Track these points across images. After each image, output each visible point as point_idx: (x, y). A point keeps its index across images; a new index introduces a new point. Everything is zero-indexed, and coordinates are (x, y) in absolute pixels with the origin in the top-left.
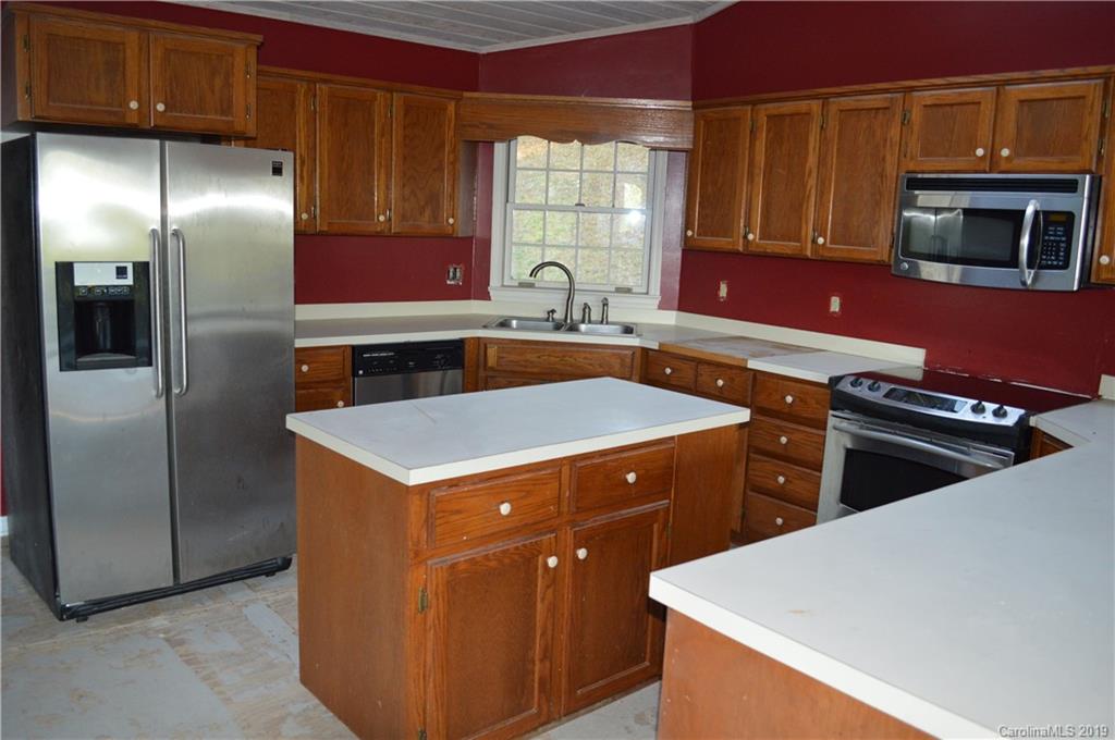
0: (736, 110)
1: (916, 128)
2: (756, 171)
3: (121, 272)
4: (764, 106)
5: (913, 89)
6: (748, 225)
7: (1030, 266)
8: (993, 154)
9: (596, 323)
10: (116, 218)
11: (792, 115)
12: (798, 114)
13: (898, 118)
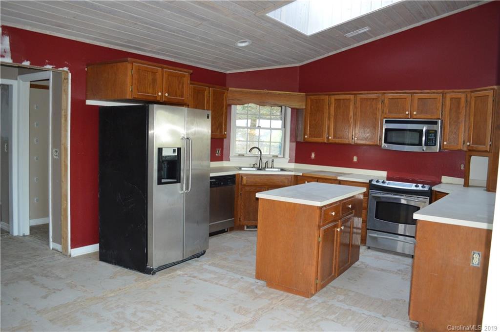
0: (322, 97)
1: (387, 105)
2: (331, 117)
3: (174, 151)
4: (333, 96)
5: (384, 93)
6: (328, 133)
7: (425, 145)
8: (411, 114)
9: (270, 168)
10: (173, 133)
11: (343, 99)
12: (346, 99)
13: (381, 101)
